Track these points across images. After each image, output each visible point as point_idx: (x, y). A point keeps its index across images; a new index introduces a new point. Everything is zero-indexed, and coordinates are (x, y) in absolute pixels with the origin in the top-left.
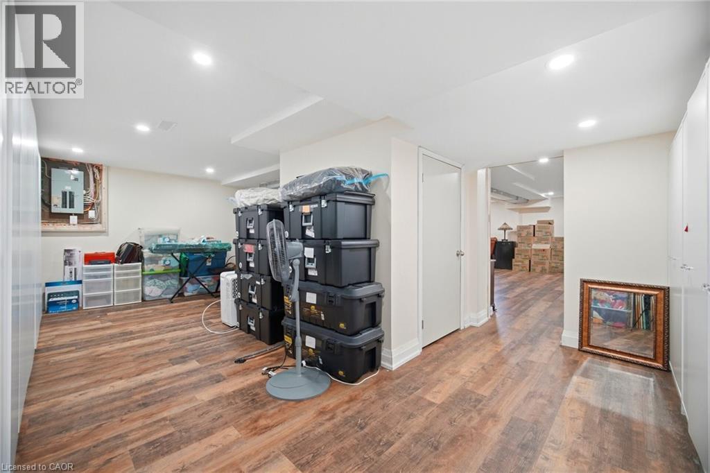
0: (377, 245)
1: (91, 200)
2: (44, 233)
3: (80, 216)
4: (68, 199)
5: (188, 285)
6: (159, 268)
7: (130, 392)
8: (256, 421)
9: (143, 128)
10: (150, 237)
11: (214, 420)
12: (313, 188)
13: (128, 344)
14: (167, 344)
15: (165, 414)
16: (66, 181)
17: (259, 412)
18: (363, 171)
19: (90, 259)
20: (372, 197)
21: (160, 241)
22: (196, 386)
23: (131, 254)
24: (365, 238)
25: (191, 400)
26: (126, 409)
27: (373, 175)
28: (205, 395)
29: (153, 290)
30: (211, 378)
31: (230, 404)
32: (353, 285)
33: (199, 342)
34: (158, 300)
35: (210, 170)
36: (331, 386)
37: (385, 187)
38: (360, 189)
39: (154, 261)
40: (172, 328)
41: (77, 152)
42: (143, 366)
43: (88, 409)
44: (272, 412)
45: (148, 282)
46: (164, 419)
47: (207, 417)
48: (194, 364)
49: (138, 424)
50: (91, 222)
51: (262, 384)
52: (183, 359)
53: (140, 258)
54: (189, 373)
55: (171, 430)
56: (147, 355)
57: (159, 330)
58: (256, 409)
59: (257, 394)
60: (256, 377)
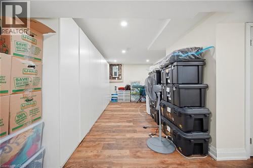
0: (207, 87)
1: (120, 73)
2: (110, 82)
3: (118, 78)
4: (115, 73)
5: (142, 98)
6: (134, 92)
7: (114, 127)
8: (137, 152)
9: (124, 52)
10: (132, 83)
11: (126, 145)
12: (167, 61)
13: (121, 113)
14: (128, 116)
15: (117, 137)
16: (115, 69)
17: (140, 149)
18: (196, 48)
19: (120, 89)
20: (203, 61)
21: (135, 84)
22: (128, 132)
23: (128, 88)
24: (198, 83)
25: (124, 135)
26: (110, 131)
27: (204, 49)
28: (128, 135)
29: (133, 99)
30: (133, 130)
31: (133, 142)
32: (188, 107)
33: (137, 117)
34: (134, 102)
35: (148, 61)
36: (174, 152)
37: (212, 54)
38: (193, 58)
39: (133, 90)
40: (133, 111)
41: (115, 61)
42: (120, 121)
43: (104, 128)
44: (144, 151)
45: (132, 96)
46: (115, 138)
47: (125, 143)
48: (131, 124)
49: (109, 137)
50: (120, 79)
51: (147, 139)
52: (130, 122)
53: (130, 89)
54: (129, 126)
55: (114, 142)
56: (123, 117)
57: (130, 111)
58: (139, 147)
59: (143, 142)
60: (146, 136)
